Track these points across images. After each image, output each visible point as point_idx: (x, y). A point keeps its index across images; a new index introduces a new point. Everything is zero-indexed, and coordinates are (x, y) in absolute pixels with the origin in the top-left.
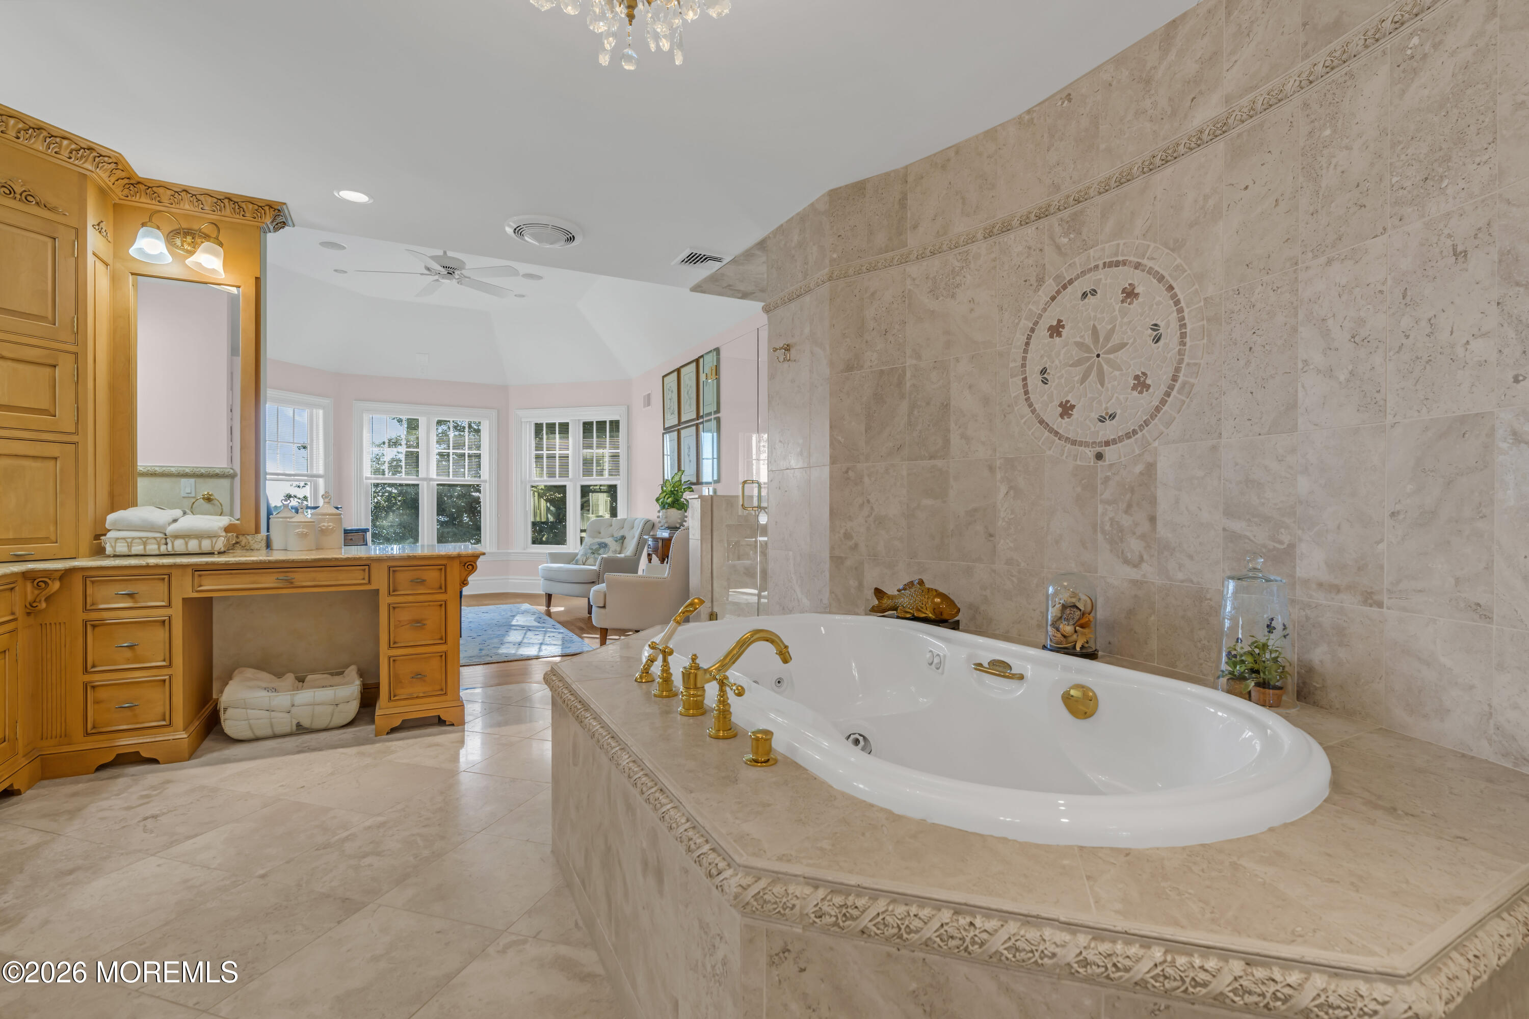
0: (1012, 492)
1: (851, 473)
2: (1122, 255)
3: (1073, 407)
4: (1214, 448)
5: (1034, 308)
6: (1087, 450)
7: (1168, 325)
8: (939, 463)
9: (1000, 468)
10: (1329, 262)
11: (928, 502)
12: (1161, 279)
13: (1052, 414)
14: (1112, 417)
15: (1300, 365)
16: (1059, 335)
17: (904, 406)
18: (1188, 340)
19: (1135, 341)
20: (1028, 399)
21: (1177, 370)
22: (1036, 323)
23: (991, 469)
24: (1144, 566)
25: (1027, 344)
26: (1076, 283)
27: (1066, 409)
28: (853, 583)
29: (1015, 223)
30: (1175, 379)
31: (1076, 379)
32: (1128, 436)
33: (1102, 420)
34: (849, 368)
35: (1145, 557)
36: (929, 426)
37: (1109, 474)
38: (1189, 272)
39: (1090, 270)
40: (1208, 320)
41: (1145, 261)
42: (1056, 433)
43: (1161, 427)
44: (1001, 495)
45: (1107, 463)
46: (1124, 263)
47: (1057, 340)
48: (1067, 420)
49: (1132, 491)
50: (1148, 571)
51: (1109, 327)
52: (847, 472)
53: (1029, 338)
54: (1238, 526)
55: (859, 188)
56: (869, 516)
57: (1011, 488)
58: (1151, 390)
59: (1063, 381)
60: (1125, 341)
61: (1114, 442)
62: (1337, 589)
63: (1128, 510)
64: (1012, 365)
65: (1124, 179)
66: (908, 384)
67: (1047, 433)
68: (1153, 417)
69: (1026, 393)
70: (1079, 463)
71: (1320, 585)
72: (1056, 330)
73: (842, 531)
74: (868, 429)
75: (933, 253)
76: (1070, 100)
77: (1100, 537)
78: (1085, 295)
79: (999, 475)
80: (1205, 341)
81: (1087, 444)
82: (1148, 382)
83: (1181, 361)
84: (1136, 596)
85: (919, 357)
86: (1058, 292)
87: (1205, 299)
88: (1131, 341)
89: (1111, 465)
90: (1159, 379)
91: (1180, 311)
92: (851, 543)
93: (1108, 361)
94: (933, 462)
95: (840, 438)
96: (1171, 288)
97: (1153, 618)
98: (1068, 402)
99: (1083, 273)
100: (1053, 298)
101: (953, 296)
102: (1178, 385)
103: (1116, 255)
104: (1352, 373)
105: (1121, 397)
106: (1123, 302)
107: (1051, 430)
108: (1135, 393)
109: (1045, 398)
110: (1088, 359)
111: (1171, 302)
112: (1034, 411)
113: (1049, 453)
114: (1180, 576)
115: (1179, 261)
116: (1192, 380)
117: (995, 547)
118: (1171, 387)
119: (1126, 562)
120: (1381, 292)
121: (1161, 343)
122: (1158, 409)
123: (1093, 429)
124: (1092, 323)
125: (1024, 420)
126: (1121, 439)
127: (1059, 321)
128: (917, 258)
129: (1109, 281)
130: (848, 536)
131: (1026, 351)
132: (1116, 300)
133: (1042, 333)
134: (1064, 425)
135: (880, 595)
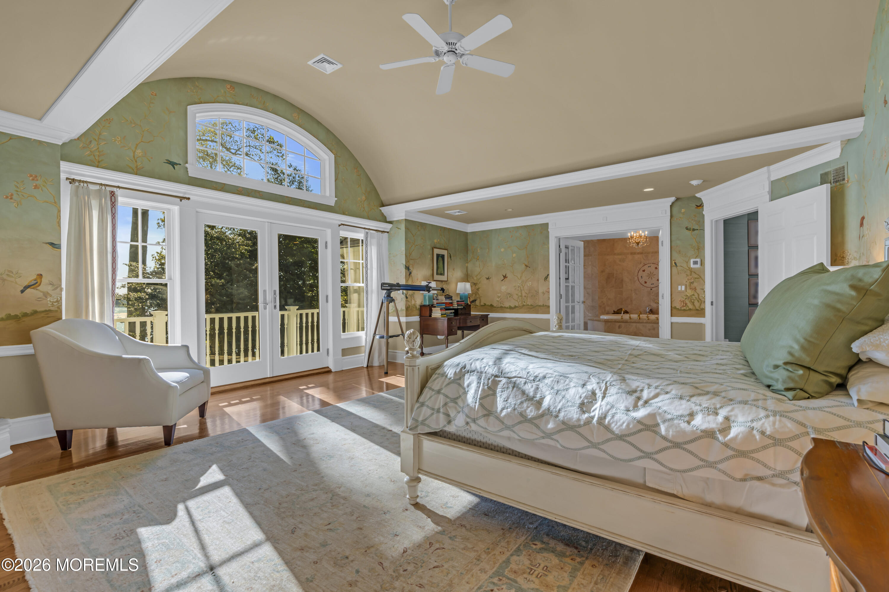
1: (603, 291)
5: (640, 267)
11: (619, 296)
13: (643, 283)
17: (614, 279)
20: (639, 280)
23: (632, 290)
26: (647, 265)
27: (646, 282)
29: (637, 253)
31: (647, 278)
32: (656, 287)
33: (652, 284)
34: (602, 272)
36: (619, 283)
37: (653, 292)
39: (650, 264)
45: (652, 290)
46: (655, 264)
51: (653, 272)
53: (639, 271)
56: (607, 298)
57: (635, 294)
59: (645, 278)
60: (655, 274)
61: (654, 287)
64: (635, 275)
66: (615, 276)
67: (642, 286)
70: (648, 290)
72: (644, 271)
74: (606, 283)
75: (620, 255)
77: (651, 301)
78: (649, 267)
79: (633, 292)
81: (649, 288)
85: (617, 272)
86: (644, 265)
93: (653, 277)
94: (620, 289)
101: (624, 262)
103: (654, 262)
105: (655, 282)
109: (642, 280)
110: (649, 276)
112: (640, 282)
113: (642, 288)
117: (632, 303)
119: (656, 304)
123: (650, 285)
124: (650, 271)
125: (638, 283)
128: (617, 255)
129: (653, 266)
130: (602, 302)
131: (638, 273)
132: (654, 269)
133: (641, 270)
134: (645, 285)
135: (614, 311)
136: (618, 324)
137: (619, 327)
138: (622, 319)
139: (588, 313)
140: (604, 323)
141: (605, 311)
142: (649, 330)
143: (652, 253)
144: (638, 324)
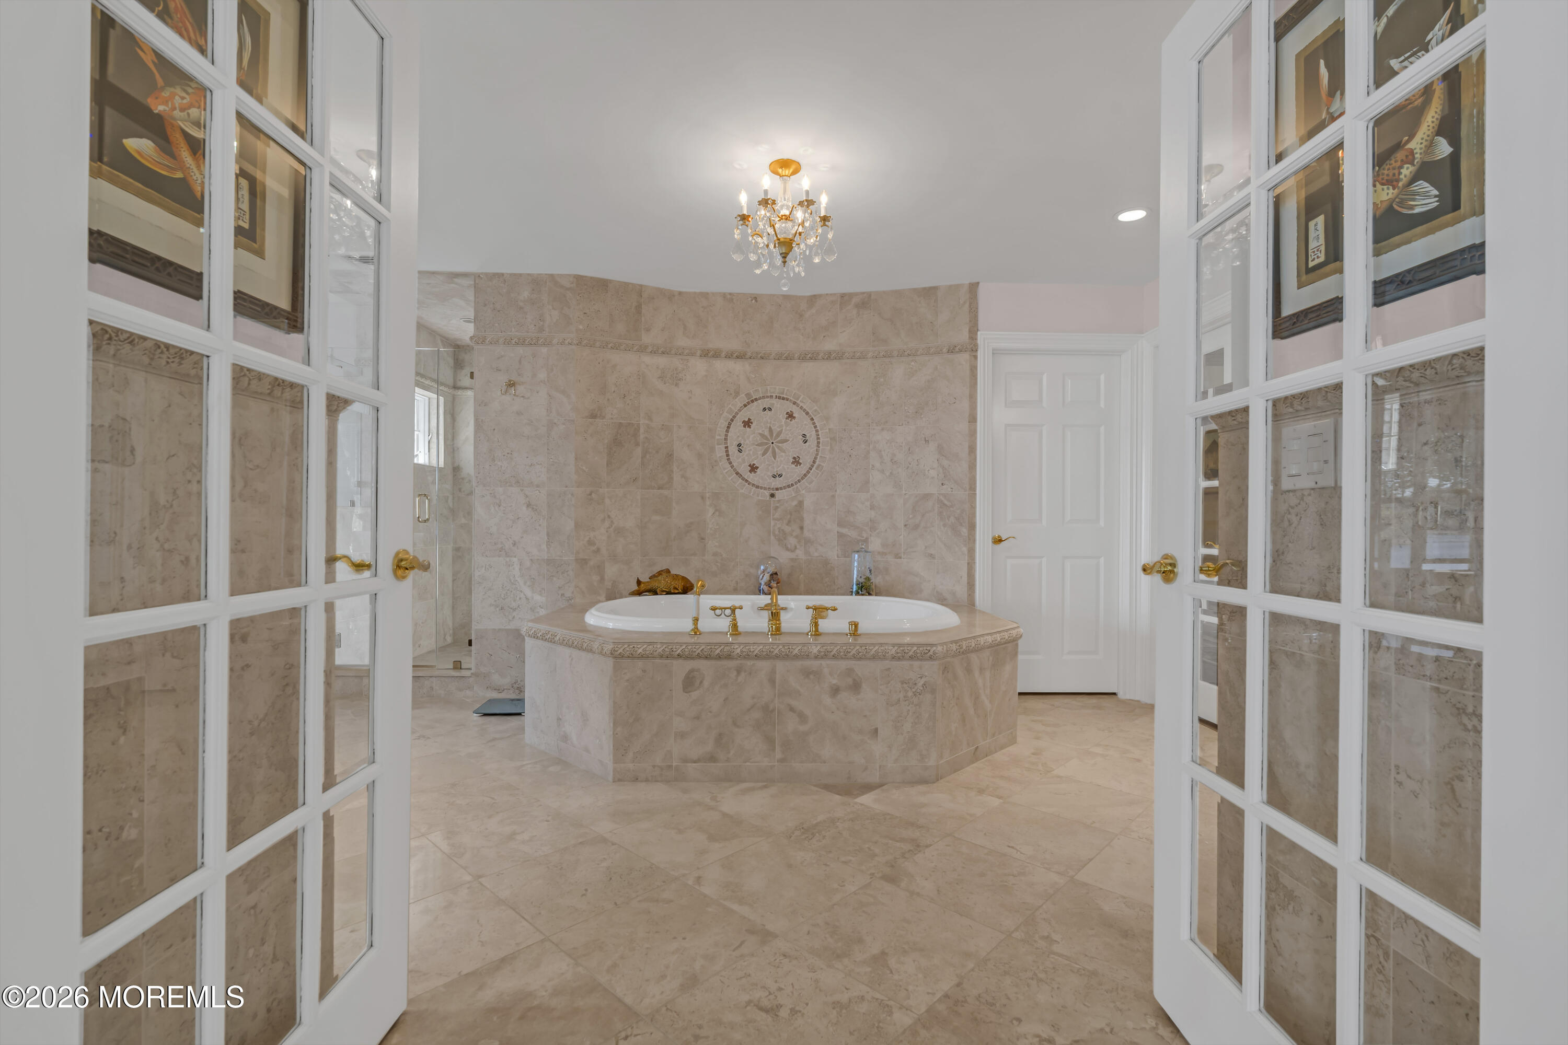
0: (717, 513)
1: (593, 495)
2: (786, 395)
3: (757, 468)
4: (833, 496)
5: (733, 408)
6: (765, 491)
7: (811, 436)
8: (665, 492)
9: (709, 498)
10: (883, 429)
11: (657, 518)
12: (807, 413)
13: (744, 469)
14: (780, 476)
15: (871, 467)
16: (749, 427)
17: (639, 451)
18: (821, 445)
19: (793, 440)
20: (728, 459)
21: (816, 458)
22: (734, 417)
23: (703, 498)
24: (798, 551)
25: (728, 427)
26: (759, 401)
27: (753, 469)
28: (596, 578)
29: (723, 355)
30: (814, 462)
31: (759, 453)
32: (789, 487)
33: (774, 476)
34: (593, 416)
35: (798, 547)
36: (658, 467)
37: (778, 505)
38: (821, 414)
39: (768, 397)
40: (831, 439)
41: (798, 402)
42: (747, 481)
43: (807, 484)
44: (710, 514)
45: (777, 499)
46: (787, 399)
47: (748, 429)
48: (753, 474)
49: (791, 514)
50: (800, 554)
51: (779, 430)
52: (590, 494)
53: (730, 424)
54: (844, 531)
55: (602, 285)
56: (609, 528)
57: (716, 510)
58: (802, 465)
59: (751, 452)
60: (788, 438)
61: (781, 489)
62: (885, 554)
63: (789, 523)
64: (717, 437)
65: (789, 358)
66: (642, 437)
67: (740, 480)
68: (802, 478)
69: (728, 455)
70: (760, 498)
71: (879, 553)
72: (747, 424)
73: (587, 539)
74: (609, 464)
75: (663, 353)
76: (756, 301)
77: (772, 537)
78: (764, 409)
79: (708, 503)
80: (829, 447)
81: (765, 489)
82: (800, 461)
83: (817, 454)
84: (792, 566)
85: (650, 419)
86: (748, 403)
87: (829, 429)
88: (791, 440)
89: (779, 501)
90: (806, 460)
91: (817, 431)
92: (594, 548)
93: (778, 447)
94: (661, 491)
95: (584, 468)
96: (812, 419)
97: (802, 576)
98: (754, 464)
99: (764, 397)
100: (745, 406)
101: (677, 385)
102: (815, 465)
103: (783, 394)
104: (891, 473)
105: (785, 467)
106: (786, 419)
107: (743, 479)
108: (793, 466)
109: (740, 460)
110: (767, 444)
111: (813, 426)
112: (732, 467)
113: (741, 491)
114: (816, 554)
115: (816, 408)
116: (822, 464)
117: (705, 546)
118: (812, 466)
119: (787, 549)
120: (901, 446)
121: (807, 444)
122: (805, 475)
123: (769, 481)
124: (769, 425)
125: (726, 471)
126: (785, 488)
127: (749, 419)
128: (651, 352)
129: (778, 406)
130: (591, 543)
131: (727, 431)
132: (782, 417)
133: (738, 423)
134: (751, 477)
135: (639, 582)
136: (680, 668)
137: (689, 683)
138: (696, 631)
139: (528, 593)
140: (610, 662)
141: (602, 579)
142: (835, 691)
143: (779, 357)
144: (780, 666)
